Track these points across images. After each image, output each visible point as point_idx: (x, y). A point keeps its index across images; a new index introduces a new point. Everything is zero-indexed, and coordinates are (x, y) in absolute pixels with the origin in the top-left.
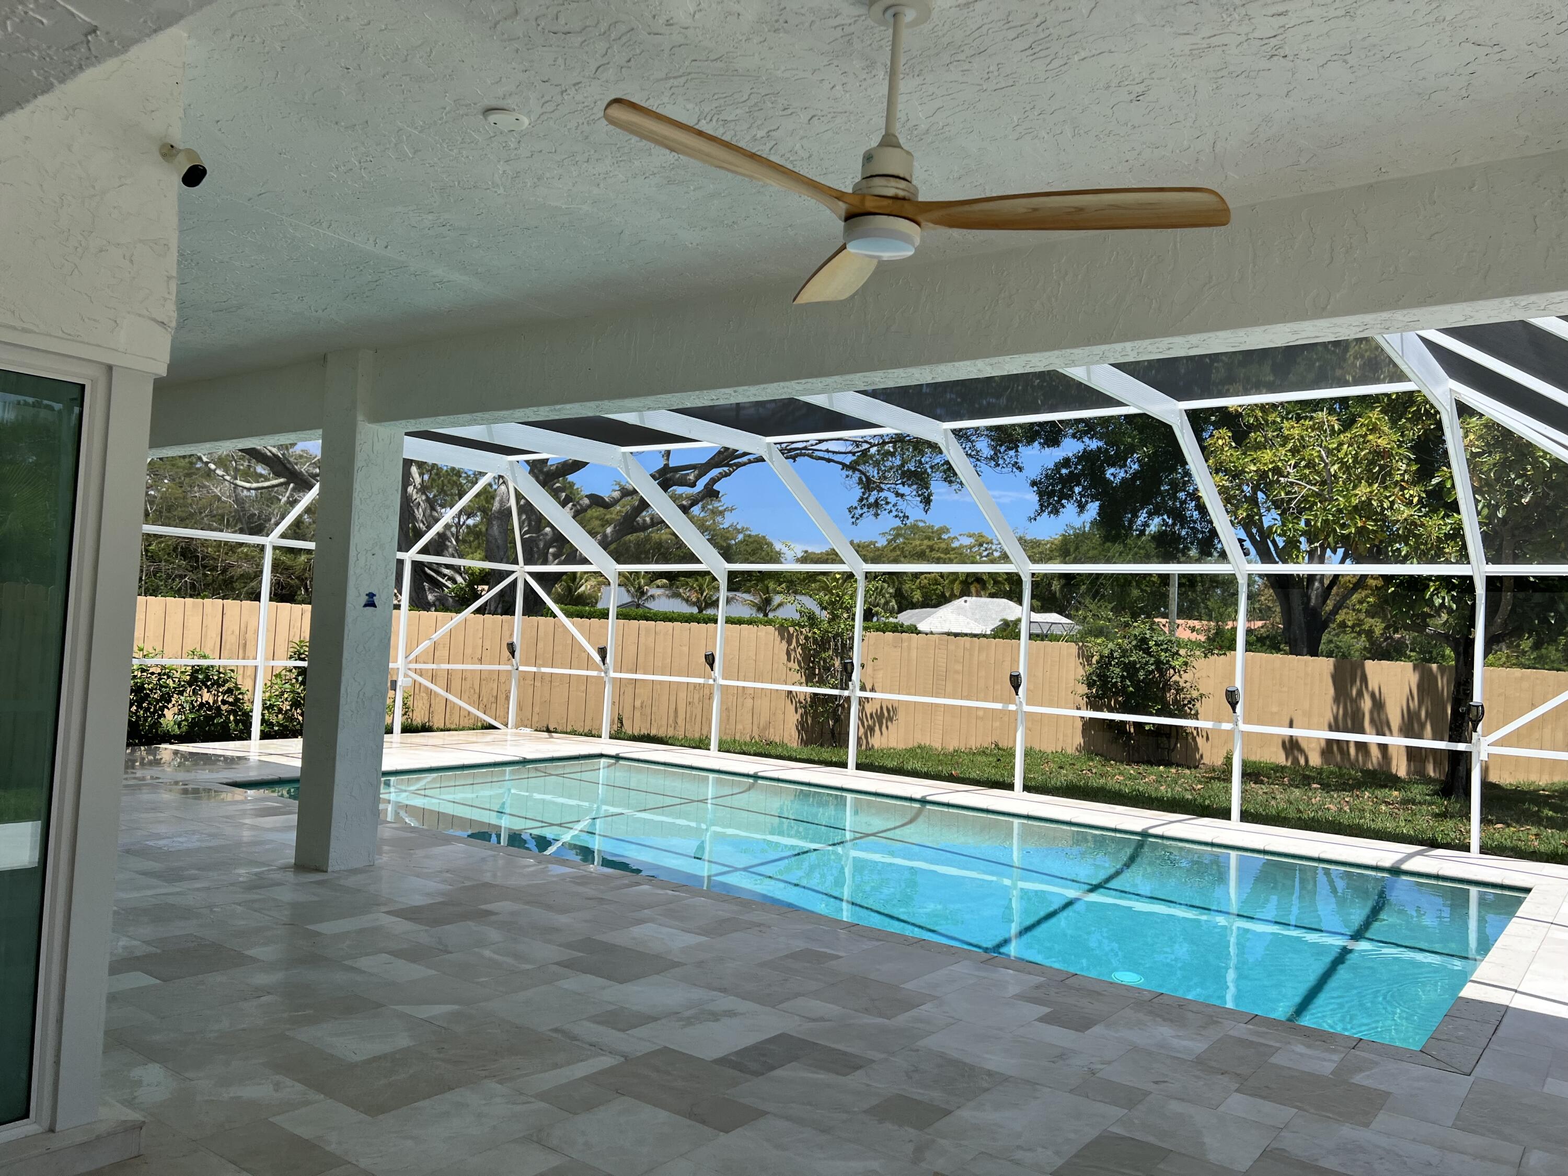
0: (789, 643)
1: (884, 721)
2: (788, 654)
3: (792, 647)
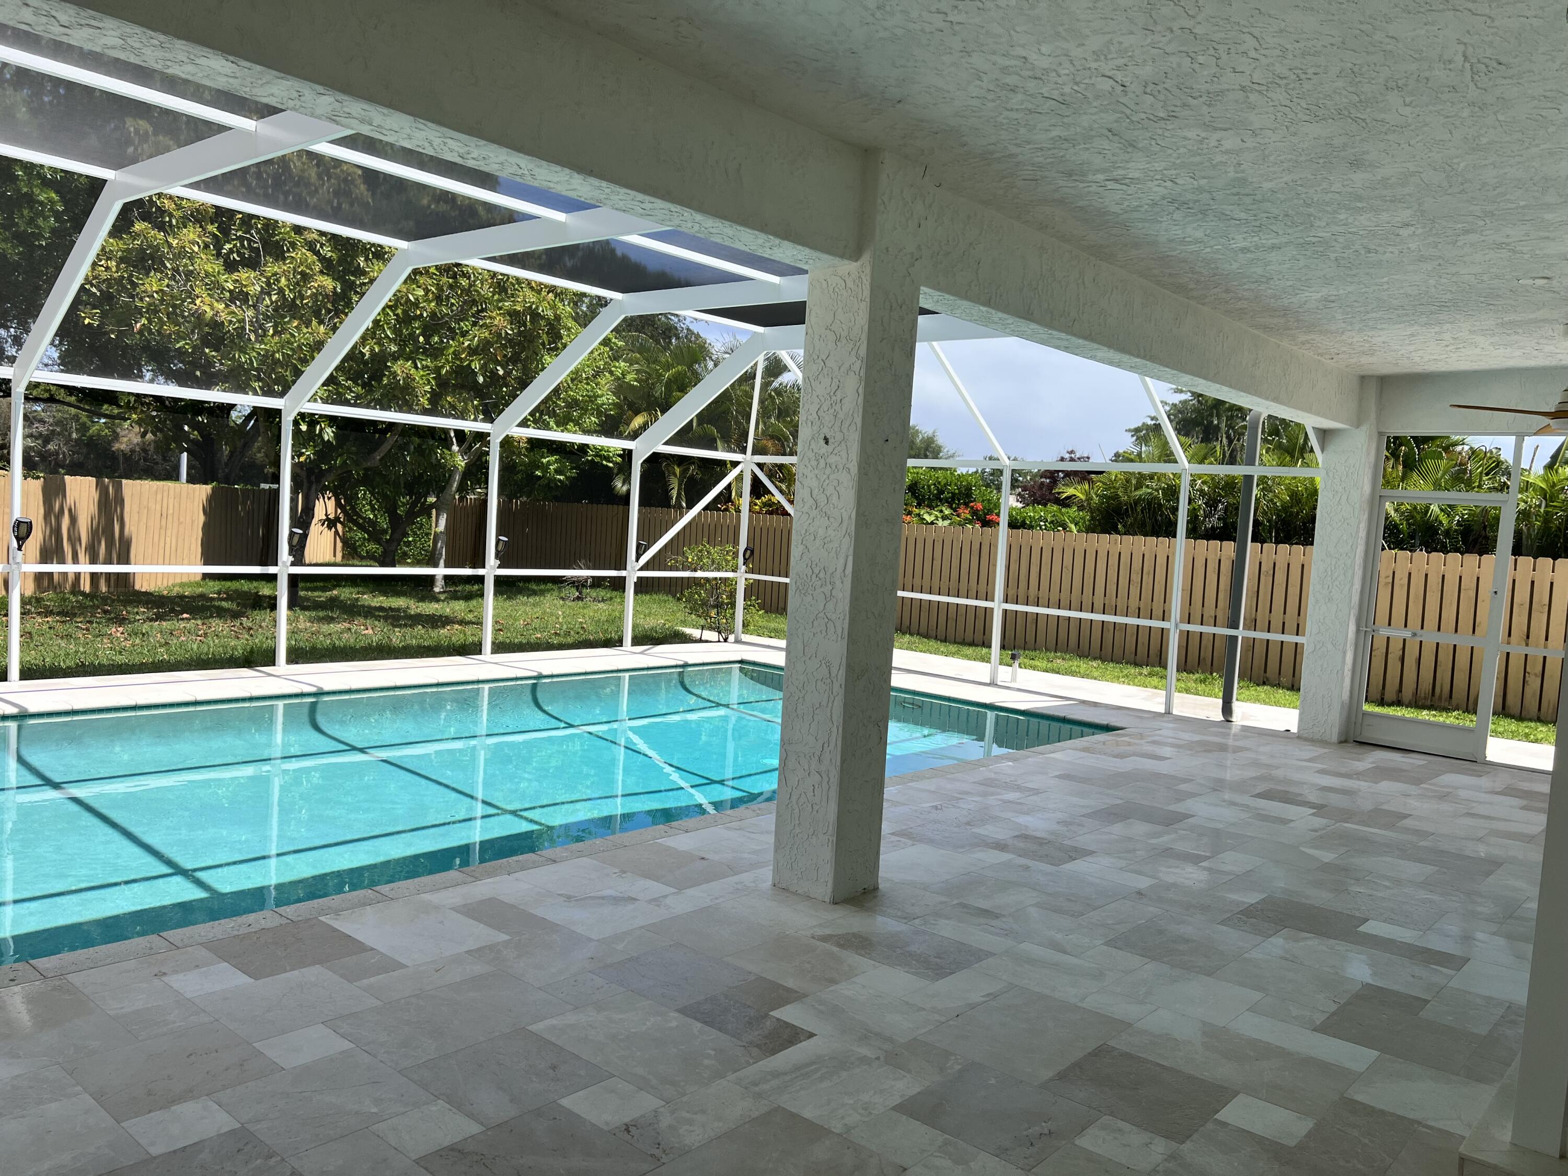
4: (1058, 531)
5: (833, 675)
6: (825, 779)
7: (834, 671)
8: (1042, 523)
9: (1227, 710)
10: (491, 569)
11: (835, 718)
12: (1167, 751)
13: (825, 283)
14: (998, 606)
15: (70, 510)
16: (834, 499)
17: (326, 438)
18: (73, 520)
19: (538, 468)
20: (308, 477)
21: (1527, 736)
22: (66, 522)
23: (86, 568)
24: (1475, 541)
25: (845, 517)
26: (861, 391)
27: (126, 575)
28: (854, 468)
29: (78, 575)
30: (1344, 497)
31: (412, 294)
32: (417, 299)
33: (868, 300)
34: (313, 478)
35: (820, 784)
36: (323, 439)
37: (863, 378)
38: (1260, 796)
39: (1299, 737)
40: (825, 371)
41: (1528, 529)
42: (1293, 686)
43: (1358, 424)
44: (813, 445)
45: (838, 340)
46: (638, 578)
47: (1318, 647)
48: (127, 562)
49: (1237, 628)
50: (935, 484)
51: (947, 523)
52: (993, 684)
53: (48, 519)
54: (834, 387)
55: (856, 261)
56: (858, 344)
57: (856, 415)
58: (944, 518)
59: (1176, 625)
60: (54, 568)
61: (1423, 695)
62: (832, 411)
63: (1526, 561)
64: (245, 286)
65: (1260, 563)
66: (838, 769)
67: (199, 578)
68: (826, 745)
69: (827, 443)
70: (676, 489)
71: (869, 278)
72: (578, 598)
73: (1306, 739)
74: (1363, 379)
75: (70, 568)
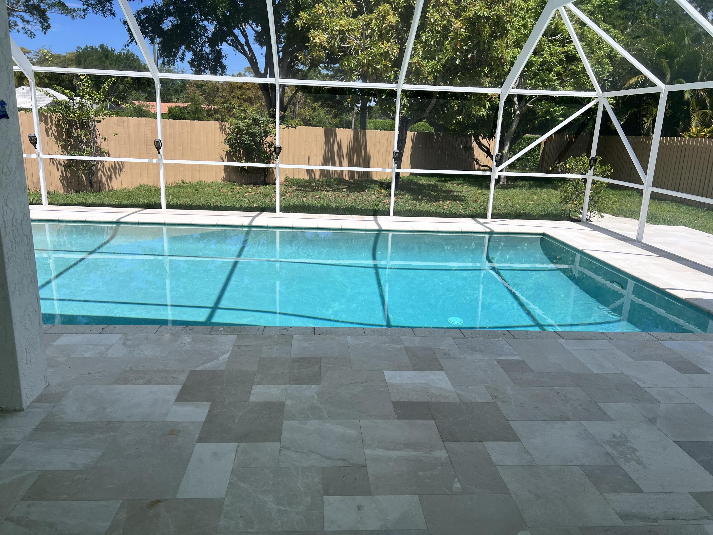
0: (47, 124)
1: (117, 171)
2: (47, 131)
3: (49, 126)
15: (338, 143)
18: (340, 147)
22: (336, 148)
23: (346, 168)
27: (368, 172)
29: (342, 172)
48: (369, 166)
53: (327, 145)
60: (330, 168)
75: (338, 168)
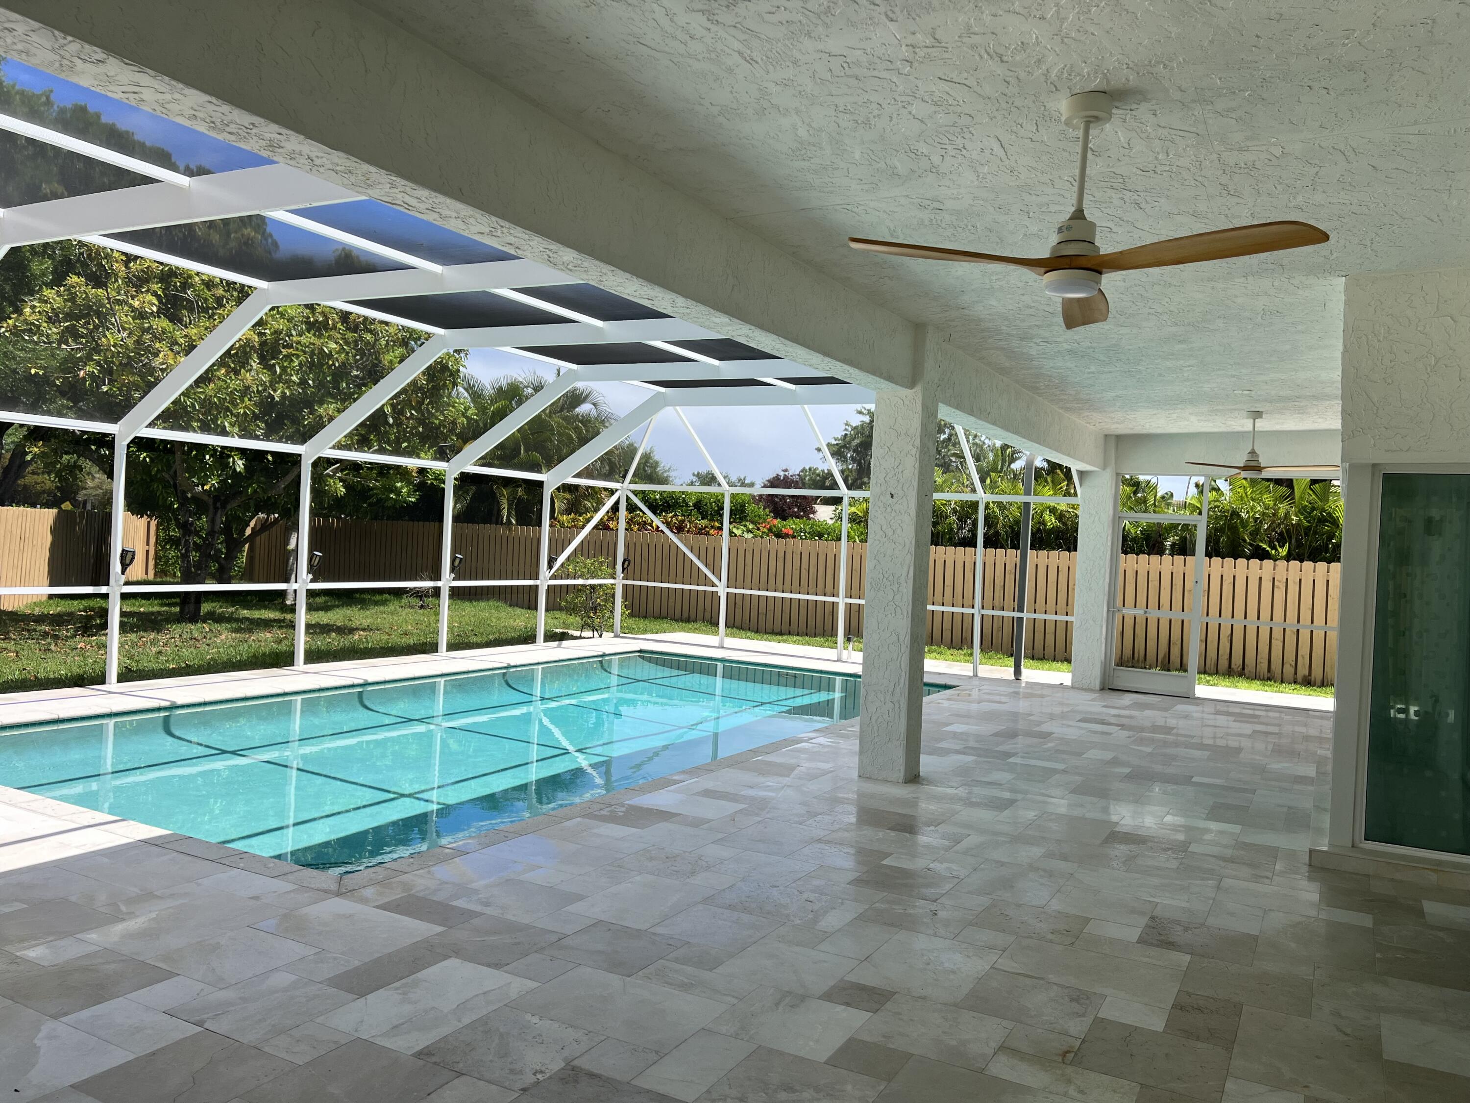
4: (816, 540)
5: (901, 640)
6: (897, 706)
7: (902, 638)
8: (802, 534)
9: (1017, 672)
10: (447, 581)
11: (903, 666)
12: (1004, 699)
13: (888, 401)
14: (842, 601)
16: (899, 531)
17: (238, 470)
19: (392, 492)
20: (215, 504)
21: (1208, 682)
24: (1154, 545)
25: (908, 543)
26: (917, 466)
28: (913, 512)
30: (1097, 518)
31: (327, 347)
32: (330, 352)
33: (920, 412)
34: (218, 505)
35: (894, 709)
36: (235, 469)
37: (918, 459)
38: (1079, 721)
39: (1072, 687)
40: (889, 453)
41: (1190, 537)
42: (1033, 656)
43: (1104, 467)
44: (882, 498)
45: (899, 435)
46: (548, 586)
47: (1083, 623)
49: (1023, 612)
50: (715, 502)
51: (750, 535)
52: (839, 660)
54: (897, 463)
55: (911, 389)
56: (914, 439)
57: (913, 481)
58: (749, 531)
59: (979, 611)
61: (1126, 659)
62: (895, 478)
63: (1216, 560)
64: (194, 340)
65: (1005, 564)
66: (906, 698)
67: (45, 598)
68: (897, 684)
69: (892, 497)
70: (506, 508)
71: (920, 399)
72: (422, 607)
73: (1078, 689)
74: (1106, 436)
